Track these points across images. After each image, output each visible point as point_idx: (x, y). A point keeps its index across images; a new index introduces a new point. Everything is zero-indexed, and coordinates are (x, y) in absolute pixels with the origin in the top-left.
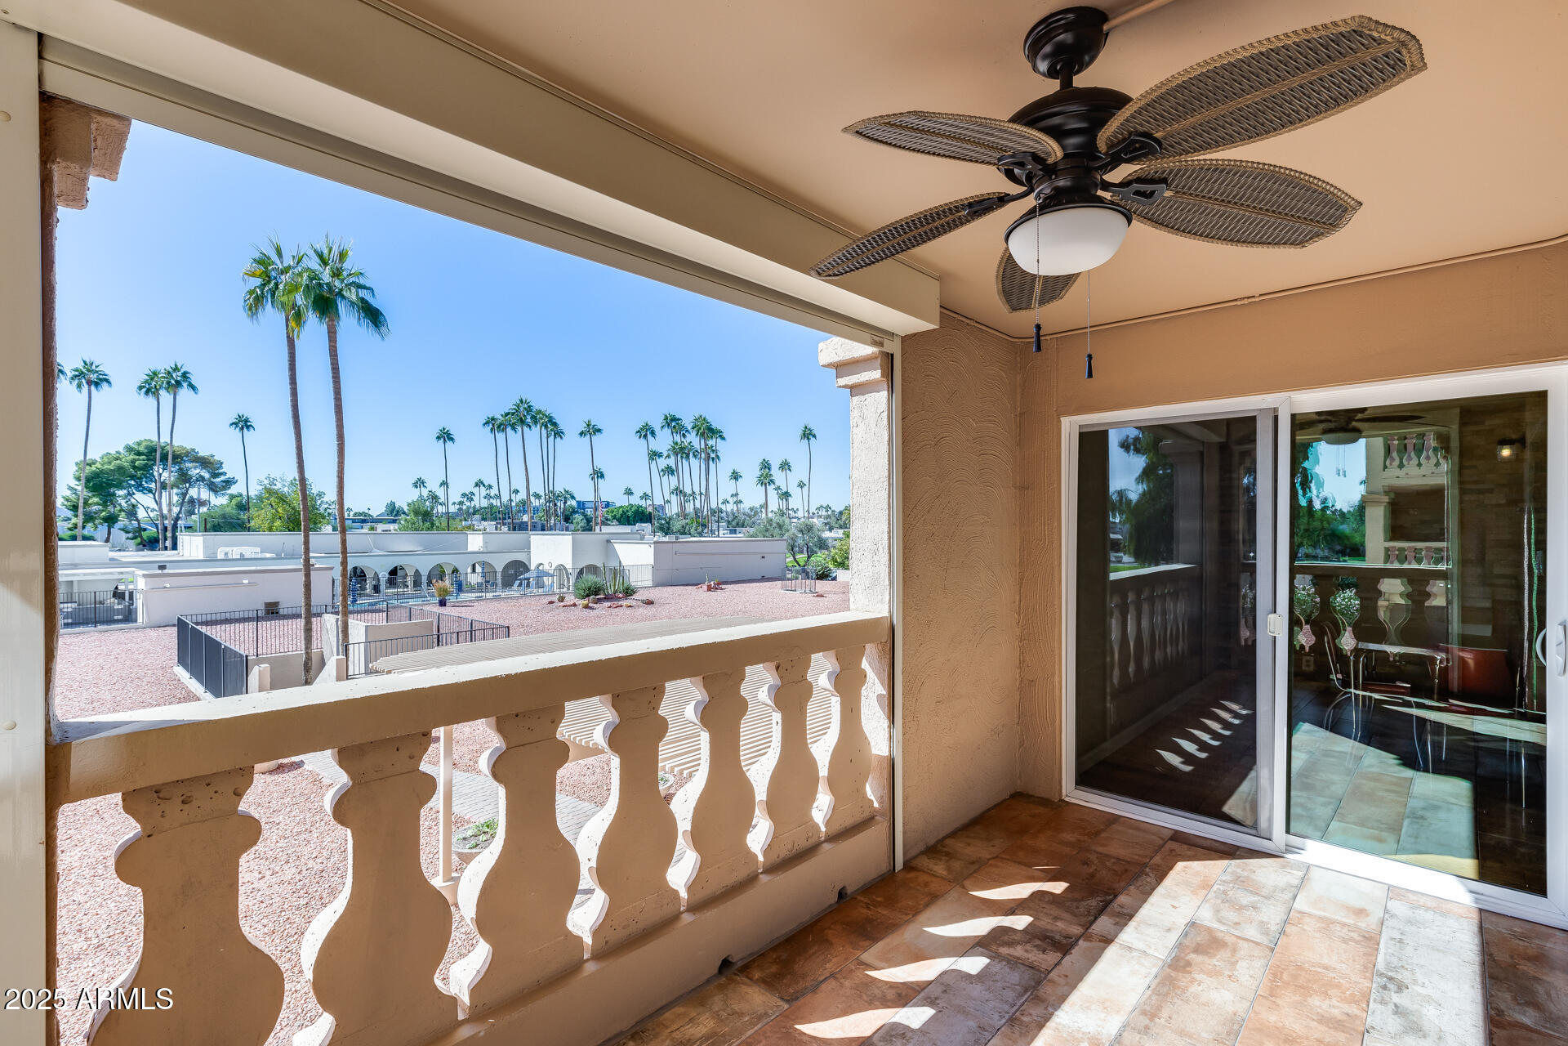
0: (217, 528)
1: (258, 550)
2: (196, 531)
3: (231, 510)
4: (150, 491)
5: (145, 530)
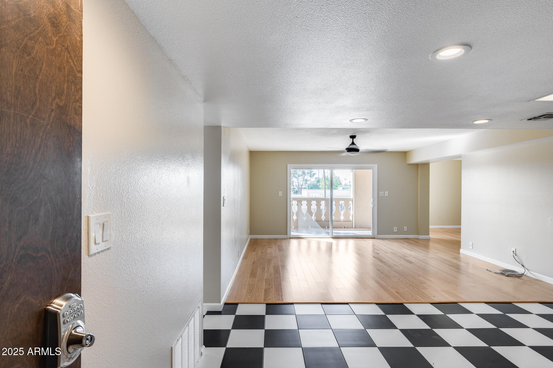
0: (312, 188)
1: (319, 194)
2: (306, 189)
3: (315, 183)
4: (296, 177)
5: (295, 188)
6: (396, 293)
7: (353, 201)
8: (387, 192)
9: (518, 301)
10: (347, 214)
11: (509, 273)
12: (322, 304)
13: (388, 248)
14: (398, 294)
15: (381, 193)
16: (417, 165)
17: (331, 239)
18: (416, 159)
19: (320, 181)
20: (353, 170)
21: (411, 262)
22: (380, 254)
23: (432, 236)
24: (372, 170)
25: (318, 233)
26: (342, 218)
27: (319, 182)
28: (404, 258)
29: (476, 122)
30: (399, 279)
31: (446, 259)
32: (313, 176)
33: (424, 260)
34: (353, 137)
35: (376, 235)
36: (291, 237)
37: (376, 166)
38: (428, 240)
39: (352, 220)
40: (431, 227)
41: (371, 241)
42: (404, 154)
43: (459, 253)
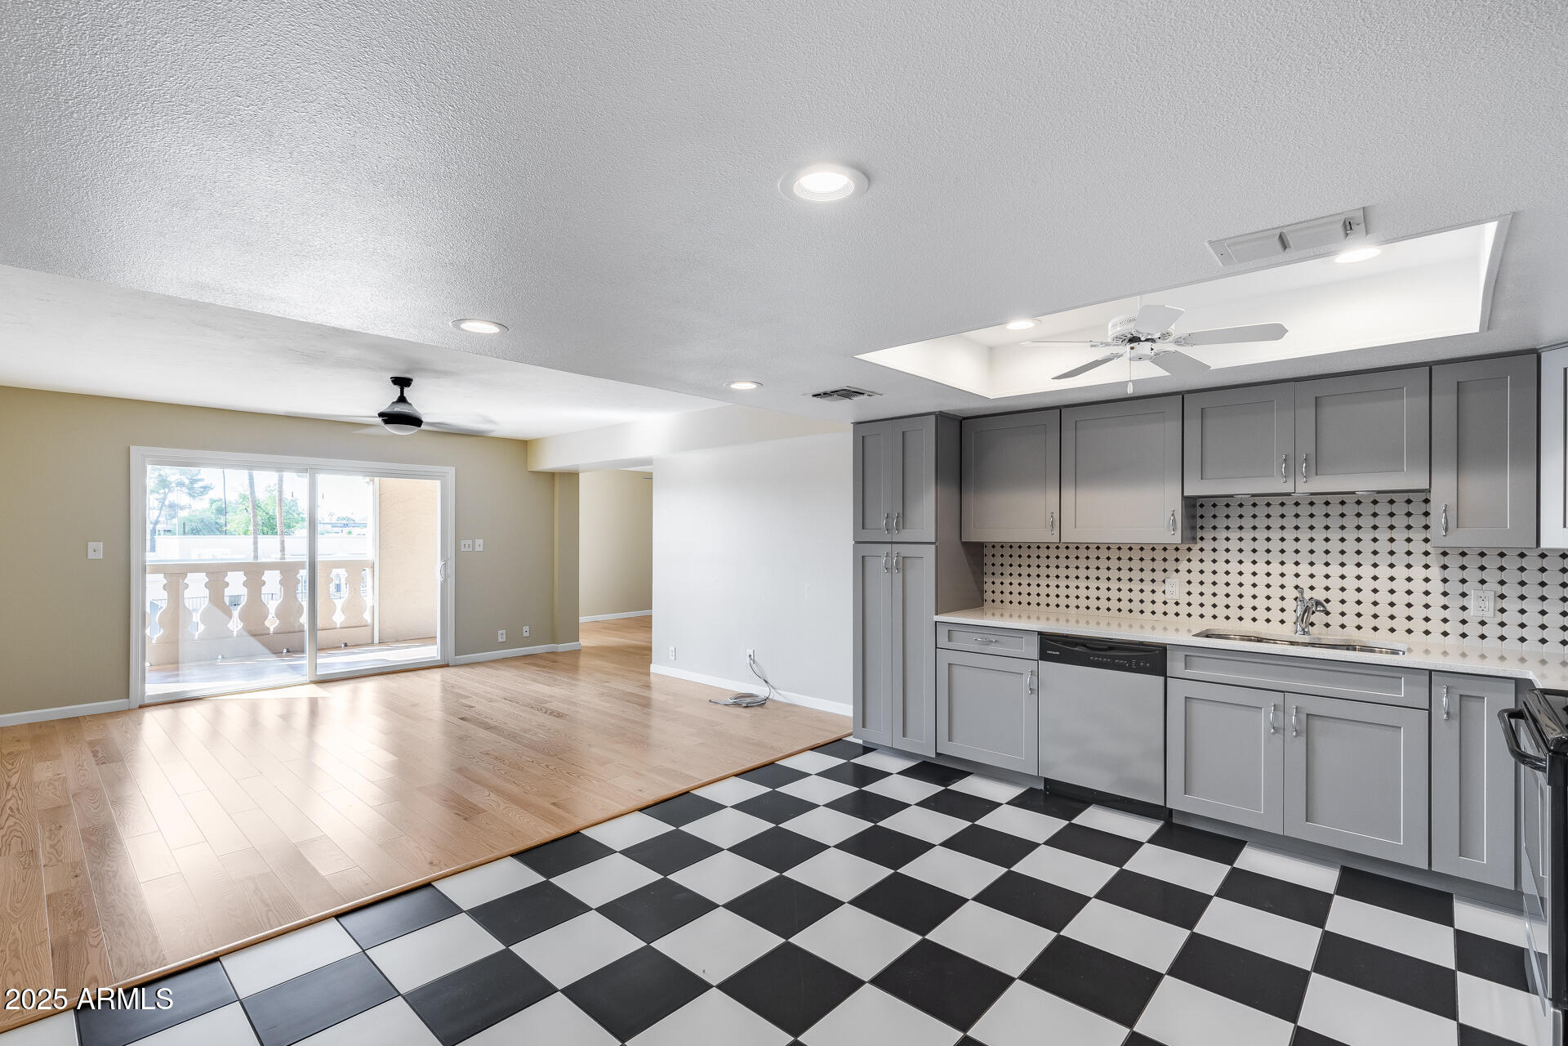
0: (195, 532)
2: (175, 534)
6: (553, 807)
7: (373, 567)
8: (479, 542)
9: (781, 755)
10: (354, 605)
11: (749, 700)
12: (338, 916)
13: (493, 688)
14: (559, 807)
15: (466, 543)
16: (552, 476)
17: (313, 686)
18: (551, 461)
19: (229, 509)
20: (373, 481)
21: (559, 715)
22: (479, 707)
23: (586, 641)
24: (439, 481)
25: (257, 673)
26: (339, 618)
27: (226, 513)
28: (539, 706)
29: (734, 386)
30: (547, 766)
31: (628, 691)
32: (202, 492)
33: (586, 704)
34: (402, 382)
35: (452, 657)
36: (147, 701)
37: (451, 472)
38: (576, 653)
39: (370, 622)
40: (582, 619)
41: (436, 676)
42: (523, 446)
43: (648, 674)
